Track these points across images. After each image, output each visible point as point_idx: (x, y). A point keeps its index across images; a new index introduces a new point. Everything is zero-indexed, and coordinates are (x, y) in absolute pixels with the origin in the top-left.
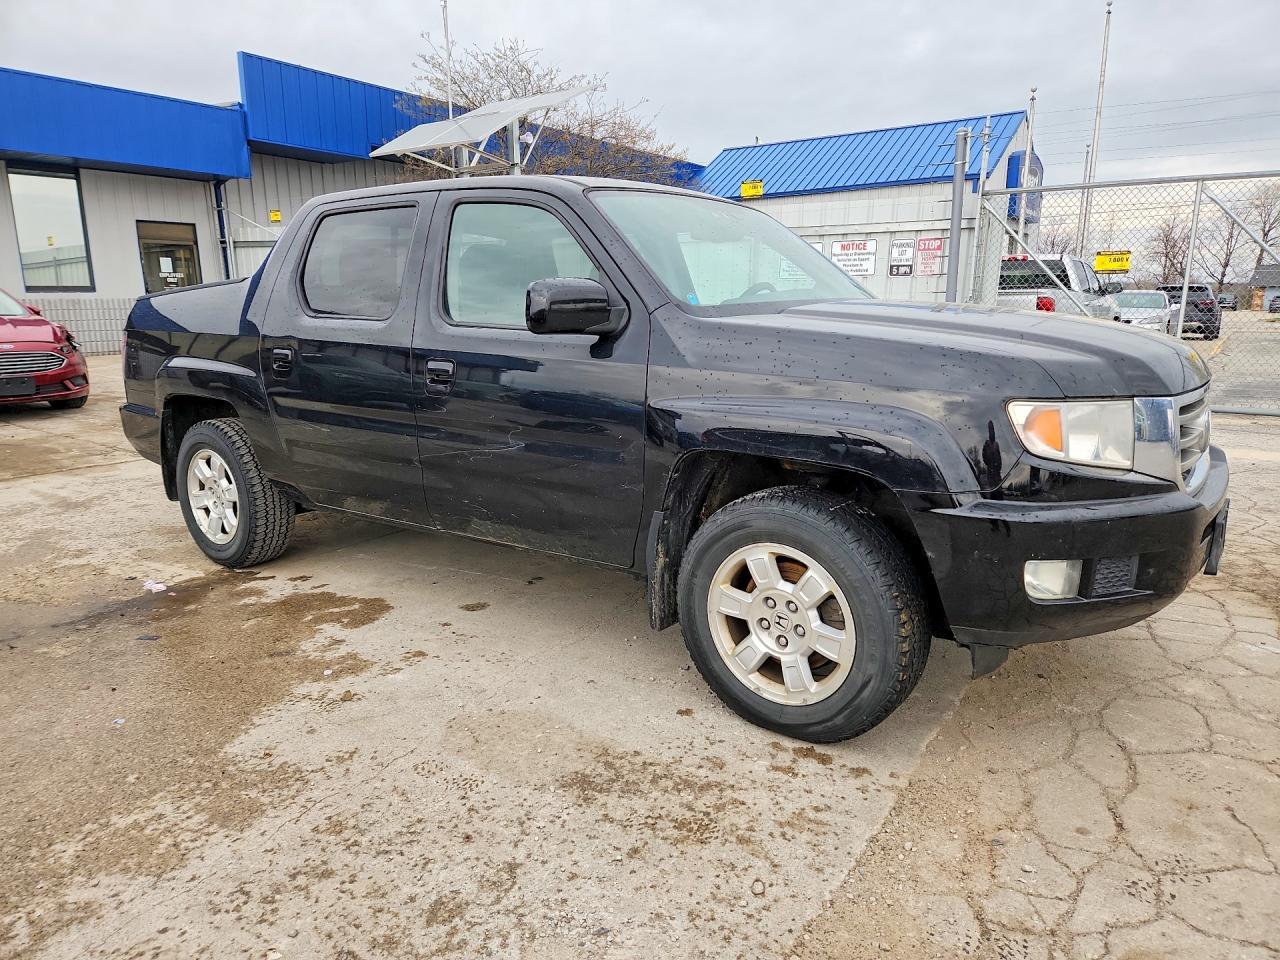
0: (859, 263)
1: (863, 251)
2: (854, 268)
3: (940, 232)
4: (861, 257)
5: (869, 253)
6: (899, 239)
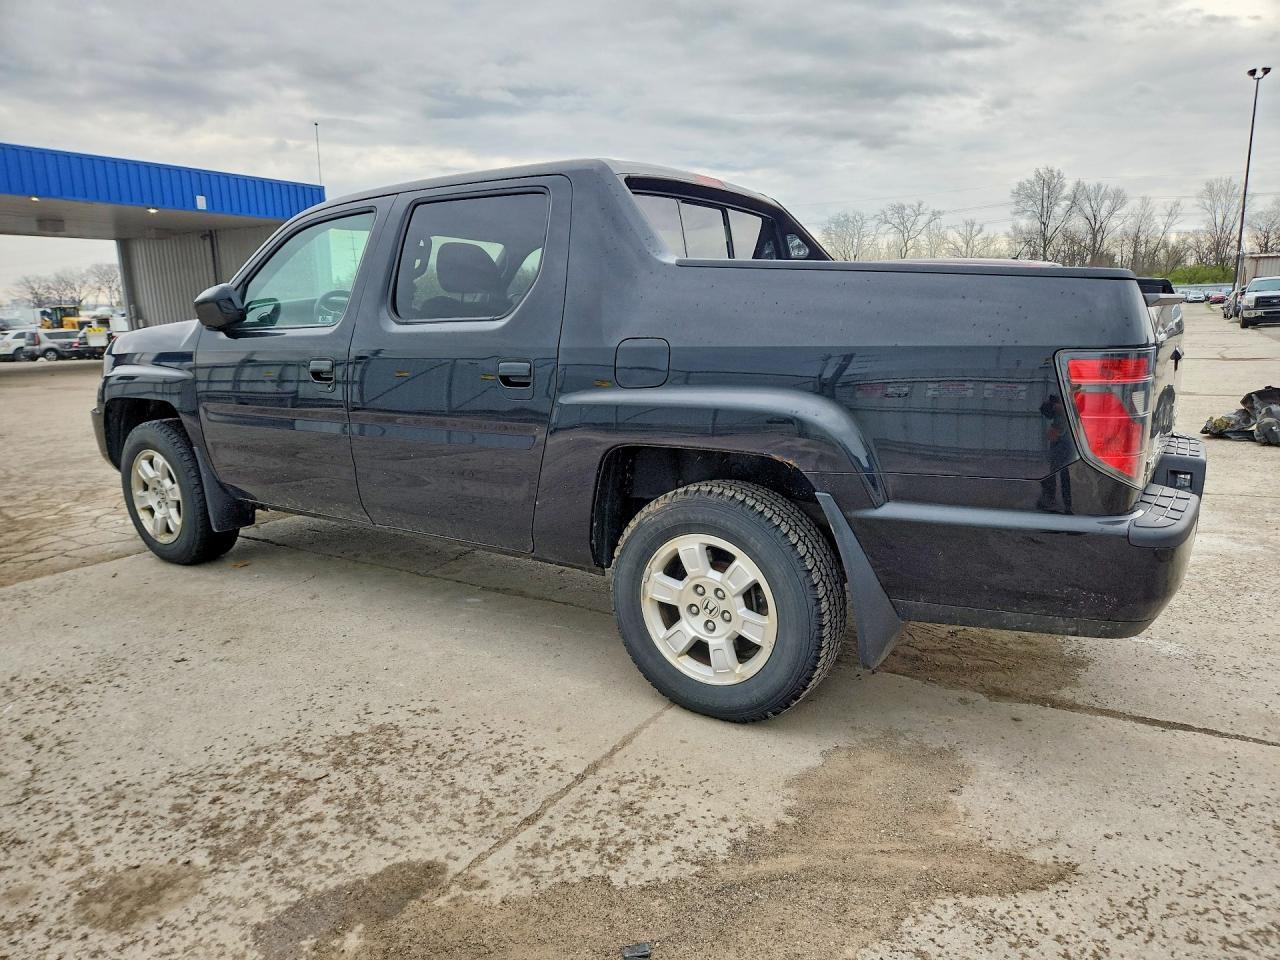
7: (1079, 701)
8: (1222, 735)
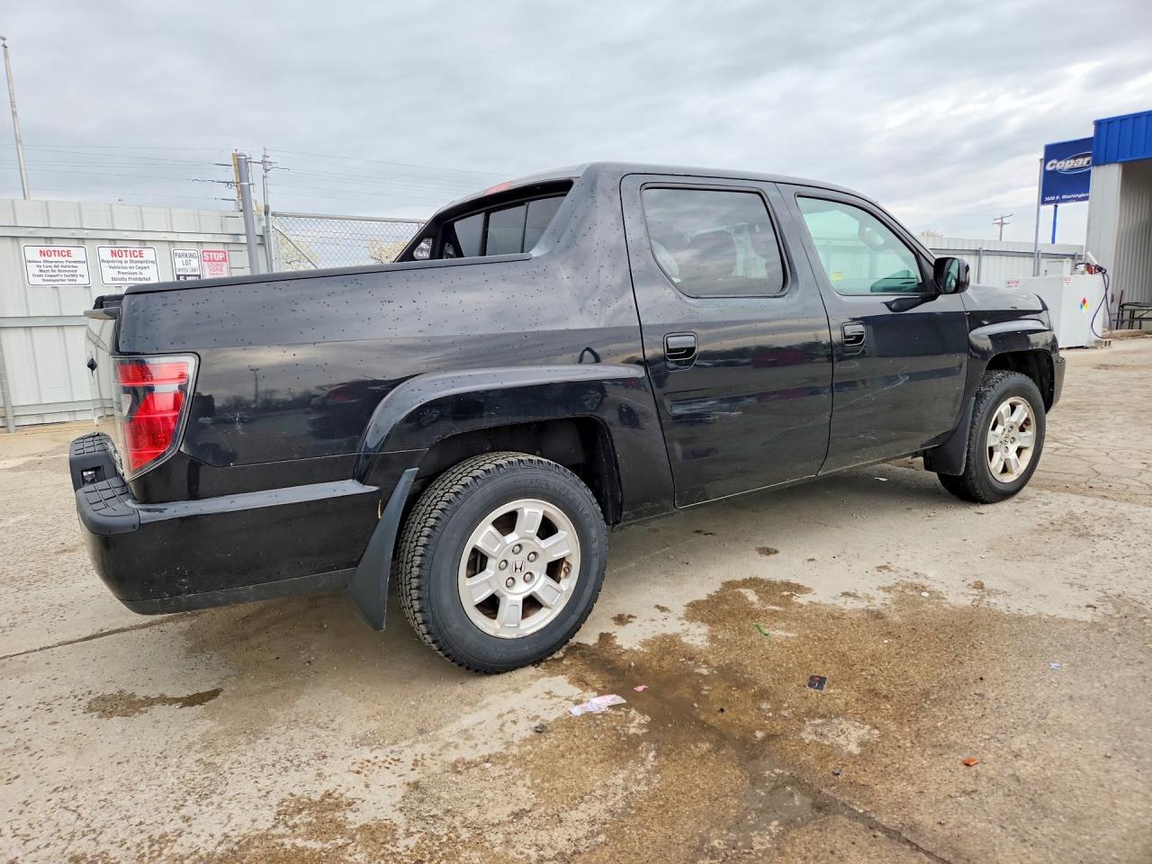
0: (137, 271)
1: (139, 259)
2: (133, 276)
3: (222, 245)
4: (140, 265)
5: (147, 262)
6: (179, 249)
7: (171, 624)
8: (60, 644)
